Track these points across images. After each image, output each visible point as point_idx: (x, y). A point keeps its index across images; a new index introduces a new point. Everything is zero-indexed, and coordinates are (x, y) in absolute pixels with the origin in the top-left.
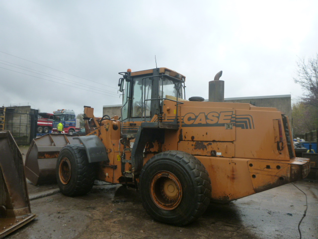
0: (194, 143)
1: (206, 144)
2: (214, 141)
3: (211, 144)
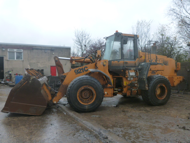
0: (151, 71)
1: (155, 71)
2: (158, 70)
3: (157, 72)
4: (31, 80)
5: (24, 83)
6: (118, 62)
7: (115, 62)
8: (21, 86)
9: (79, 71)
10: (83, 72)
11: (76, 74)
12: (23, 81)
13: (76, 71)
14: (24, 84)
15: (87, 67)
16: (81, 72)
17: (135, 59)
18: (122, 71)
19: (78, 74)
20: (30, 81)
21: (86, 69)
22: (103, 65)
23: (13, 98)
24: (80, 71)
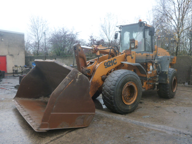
4: (78, 77)
5: (69, 82)
6: (142, 55)
7: (138, 54)
8: (66, 86)
9: (108, 64)
10: (112, 65)
11: (106, 68)
12: (69, 79)
13: (106, 64)
14: (69, 84)
15: (116, 60)
16: (110, 66)
17: (152, 52)
18: (145, 64)
19: (108, 67)
20: (77, 80)
21: (115, 62)
22: (132, 57)
23: (55, 106)
24: (110, 64)
